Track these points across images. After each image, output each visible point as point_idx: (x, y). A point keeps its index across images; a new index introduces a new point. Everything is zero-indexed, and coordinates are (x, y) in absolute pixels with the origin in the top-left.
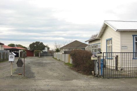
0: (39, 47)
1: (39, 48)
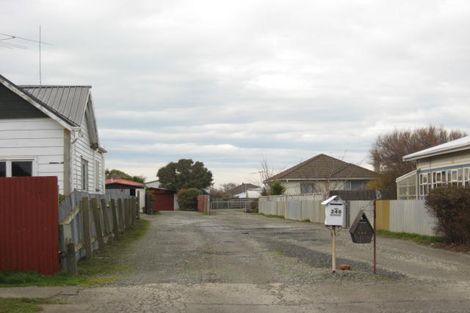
0: (193, 178)
1: (191, 181)
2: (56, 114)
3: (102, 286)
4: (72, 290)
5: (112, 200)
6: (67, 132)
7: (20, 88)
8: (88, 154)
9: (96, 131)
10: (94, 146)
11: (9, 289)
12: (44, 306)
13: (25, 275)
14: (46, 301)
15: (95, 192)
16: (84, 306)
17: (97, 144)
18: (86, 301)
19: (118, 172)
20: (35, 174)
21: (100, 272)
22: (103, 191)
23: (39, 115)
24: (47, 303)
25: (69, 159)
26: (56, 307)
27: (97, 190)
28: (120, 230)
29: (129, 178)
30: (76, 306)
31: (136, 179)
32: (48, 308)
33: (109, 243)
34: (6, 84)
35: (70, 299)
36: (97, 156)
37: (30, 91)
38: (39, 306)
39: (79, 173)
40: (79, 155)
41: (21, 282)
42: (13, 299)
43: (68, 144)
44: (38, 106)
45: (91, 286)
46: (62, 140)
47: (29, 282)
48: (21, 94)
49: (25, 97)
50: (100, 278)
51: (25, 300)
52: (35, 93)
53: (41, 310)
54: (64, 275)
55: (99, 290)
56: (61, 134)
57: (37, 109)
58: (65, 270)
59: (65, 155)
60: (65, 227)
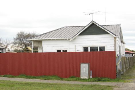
2: (111, 33)
3: (129, 83)
4: (121, 83)
5: (128, 57)
6: (115, 38)
7: (101, 26)
8: (120, 44)
9: (122, 37)
10: (122, 42)
11: (103, 83)
12: (114, 88)
13: (107, 79)
14: (114, 87)
15: (122, 55)
16: (125, 88)
17: (123, 41)
18: (126, 87)
19: (127, 49)
20: (106, 50)
21: (128, 78)
22: (124, 55)
23: (107, 33)
24: (115, 87)
25: (116, 46)
26: (117, 88)
27: (123, 54)
28: (130, 66)
29: (131, 51)
30: (123, 88)
31: (132, 51)
32: (115, 88)
33: (128, 70)
34: (97, 25)
35: (121, 86)
36: (123, 45)
37: (104, 27)
38: (113, 88)
39: (118, 50)
40: (118, 44)
41: (106, 81)
42: (105, 86)
43: (115, 41)
44: (106, 31)
45: (126, 82)
46: (114, 40)
47: (108, 81)
48: (102, 28)
49: (103, 28)
50: (128, 80)
51: (108, 86)
52: (105, 27)
53: (113, 89)
54: (118, 79)
55: (129, 84)
56: (113, 39)
57: (106, 32)
58: (118, 78)
59: (114, 45)
60: (118, 65)
